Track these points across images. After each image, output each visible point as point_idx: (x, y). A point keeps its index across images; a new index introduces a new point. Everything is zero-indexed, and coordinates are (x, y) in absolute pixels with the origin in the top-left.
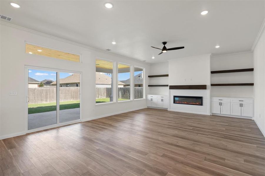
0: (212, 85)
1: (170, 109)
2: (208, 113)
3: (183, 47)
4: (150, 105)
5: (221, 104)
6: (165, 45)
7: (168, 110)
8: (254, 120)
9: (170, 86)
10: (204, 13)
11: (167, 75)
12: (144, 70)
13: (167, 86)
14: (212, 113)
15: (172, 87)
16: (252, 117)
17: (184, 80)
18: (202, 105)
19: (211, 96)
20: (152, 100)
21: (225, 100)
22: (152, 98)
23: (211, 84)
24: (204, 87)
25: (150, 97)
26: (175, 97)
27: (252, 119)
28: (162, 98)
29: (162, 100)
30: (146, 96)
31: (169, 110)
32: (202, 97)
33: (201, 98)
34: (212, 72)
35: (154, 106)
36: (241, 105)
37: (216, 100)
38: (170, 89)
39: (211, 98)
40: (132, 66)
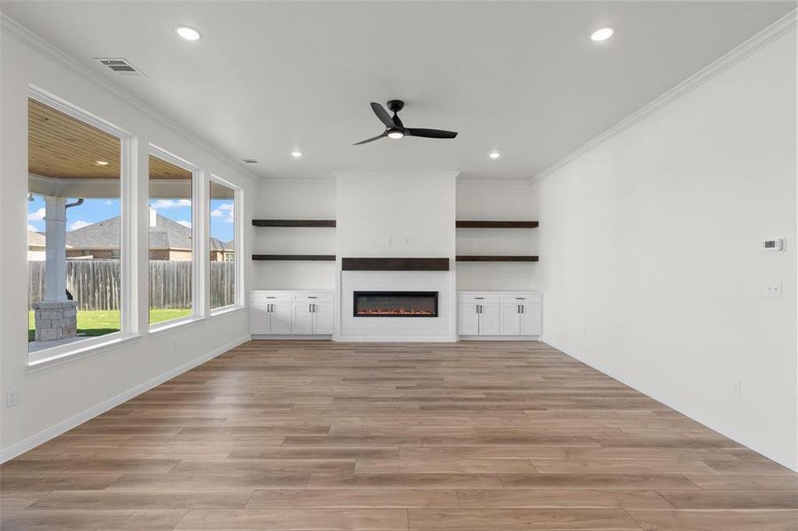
0: (459, 259)
1: (341, 335)
2: (451, 338)
3: (452, 135)
4: (262, 330)
5: (479, 309)
6: (399, 114)
7: (337, 339)
8: (542, 343)
9: (343, 259)
10: (602, 35)
11: (331, 224)
12: (240, 195)
13: (332, 258)
14: (460, 336)
15: (351, 264)
16: (539, 336)
17: (387, 242)
18: (436, 315)
19: (459, 290)
20: (271, 309)
21: (490, 299)
22: (271, 301)
23: (457, 257)
24: (440, 265)
25: (262, 299)
26: (358, 295)
27: (540, 341)
28: (313, 301)
29: (313, 308)
30: (247, 294)
31: (337, 341)
32: (437, 293)
33: (433, 296)
34: (460, 224)
35: (280, 331)
36: (521, 309)
37: (469, 299)
38: (344, 268)
39: (458, 295)
40: (202, 175)
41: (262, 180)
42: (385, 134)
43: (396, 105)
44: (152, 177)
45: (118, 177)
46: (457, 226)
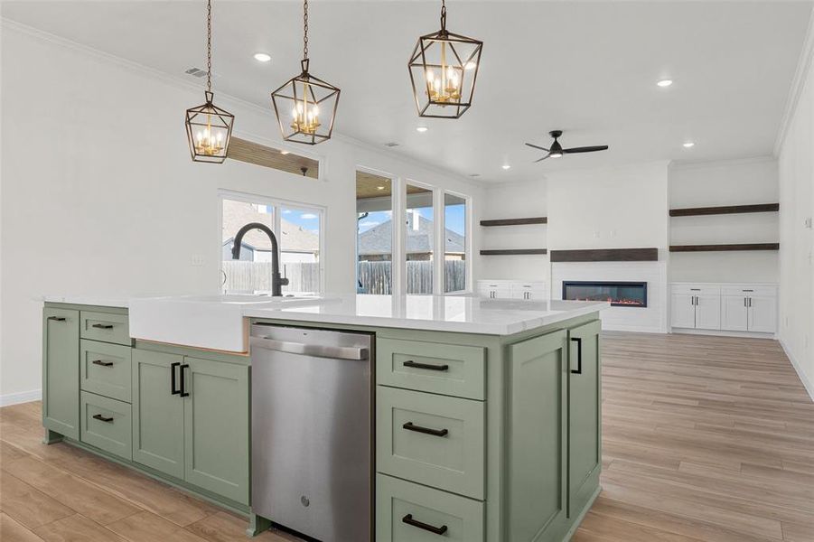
0: (673, 249)
2: (662, 329)
3: (606, 148)
5: (695, 301)
6: (558, 139)
9: (552, 252)
11: (543, 220)
12: (470, 202)
13: (543, 252)
14: (673, 328)
15: (559, 256)
16: (773, 334)
18: (645, 306)
19: (671, 281)
20: (493, 295)
21: (707, 290)
22: (493, 289)
23: (671, 247)
24: (649, 255)
25: (486, 287)
26: (566, 284)
27: (775, 339)
28: (527, 290)
29: (527, 296)
30: (475, 283)
32: (646, 283)
33: (642, 286)
34: (674, 213)
36: (748, 302)
37: (683, 290)
38: (553, 260)
39: (669, 285)
40: (439, 192)
41: (488, 187)
42: (548, 156)
43: (556, 134)
44: (408, 193)
45: (390, 195)
46: (670, 215)
